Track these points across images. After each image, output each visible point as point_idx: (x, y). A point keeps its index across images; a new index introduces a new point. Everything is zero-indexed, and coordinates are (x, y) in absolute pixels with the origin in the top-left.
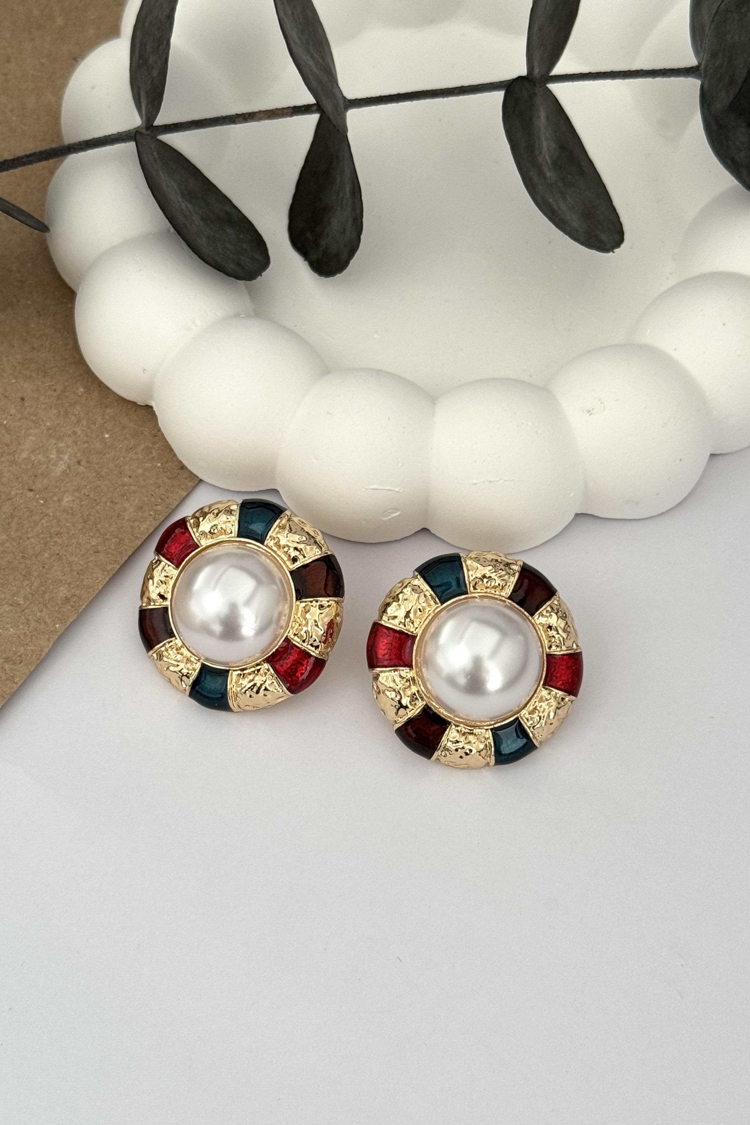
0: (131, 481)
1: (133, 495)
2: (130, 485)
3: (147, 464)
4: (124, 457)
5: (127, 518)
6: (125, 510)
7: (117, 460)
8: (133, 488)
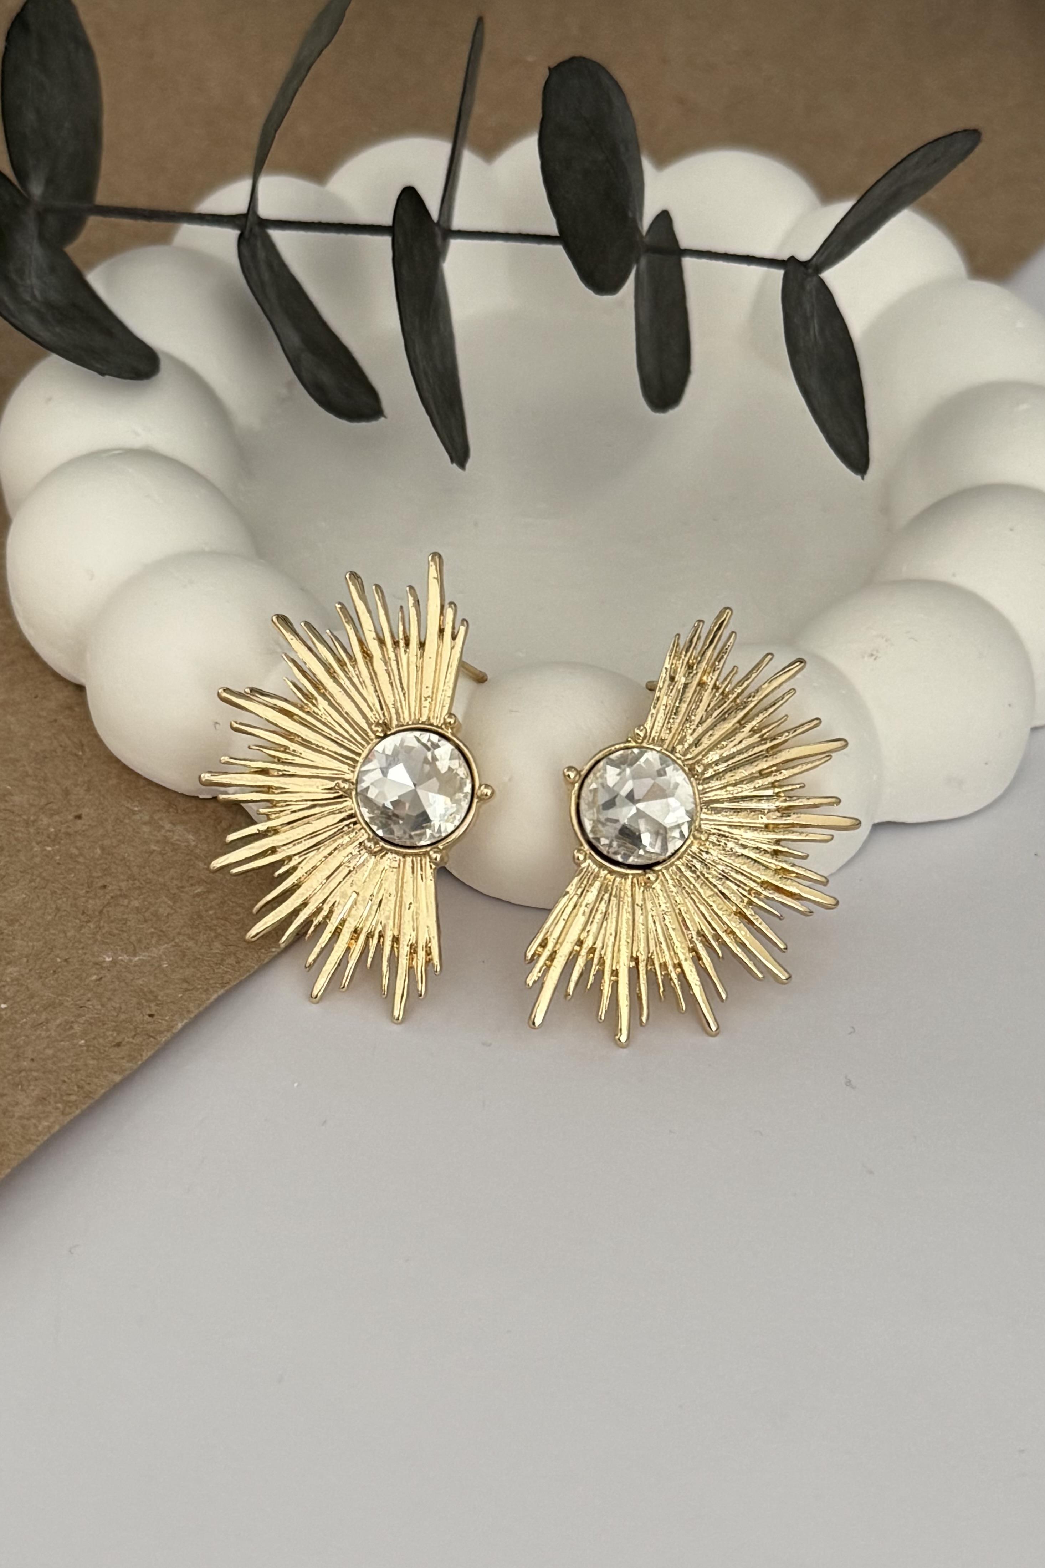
0: (34, 1065)
1: (32, 1083)
2: (31, 1070)
3: (62, 1043)
4: (27, 1036)
5: (17, 1114)
6: (17, 1104)
7: (16, 1039)
8: (35, 1074)
